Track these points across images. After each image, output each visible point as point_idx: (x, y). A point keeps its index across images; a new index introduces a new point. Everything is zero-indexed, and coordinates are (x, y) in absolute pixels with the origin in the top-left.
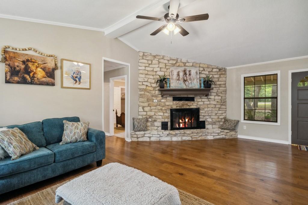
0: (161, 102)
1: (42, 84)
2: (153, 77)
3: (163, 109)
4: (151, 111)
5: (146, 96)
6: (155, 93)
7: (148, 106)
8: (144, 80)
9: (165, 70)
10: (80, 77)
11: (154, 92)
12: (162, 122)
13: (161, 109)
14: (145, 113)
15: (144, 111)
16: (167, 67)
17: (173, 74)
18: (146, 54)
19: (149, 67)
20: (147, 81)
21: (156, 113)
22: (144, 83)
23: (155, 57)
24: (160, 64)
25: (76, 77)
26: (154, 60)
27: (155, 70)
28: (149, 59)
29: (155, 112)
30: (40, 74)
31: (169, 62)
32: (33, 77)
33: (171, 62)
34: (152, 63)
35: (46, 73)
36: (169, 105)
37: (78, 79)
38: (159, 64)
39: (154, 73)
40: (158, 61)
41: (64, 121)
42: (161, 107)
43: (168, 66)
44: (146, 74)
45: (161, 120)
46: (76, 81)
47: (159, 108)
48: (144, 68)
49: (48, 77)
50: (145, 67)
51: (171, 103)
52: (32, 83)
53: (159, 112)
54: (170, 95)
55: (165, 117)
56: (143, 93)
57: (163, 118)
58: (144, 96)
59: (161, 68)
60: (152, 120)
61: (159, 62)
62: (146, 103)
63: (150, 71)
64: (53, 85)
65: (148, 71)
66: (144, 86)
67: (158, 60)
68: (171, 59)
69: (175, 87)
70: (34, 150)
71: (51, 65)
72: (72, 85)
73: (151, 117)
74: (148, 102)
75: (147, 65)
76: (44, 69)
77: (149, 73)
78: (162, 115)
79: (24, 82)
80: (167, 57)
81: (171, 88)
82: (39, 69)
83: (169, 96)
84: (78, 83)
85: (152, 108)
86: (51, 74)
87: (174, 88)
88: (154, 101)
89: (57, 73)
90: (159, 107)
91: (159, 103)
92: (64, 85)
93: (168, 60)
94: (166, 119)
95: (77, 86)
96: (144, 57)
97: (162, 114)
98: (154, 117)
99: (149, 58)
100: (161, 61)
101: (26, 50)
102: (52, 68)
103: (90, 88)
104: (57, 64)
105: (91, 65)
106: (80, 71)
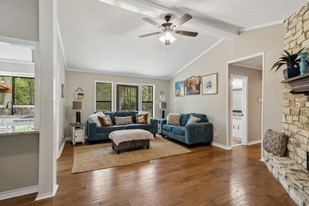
0: (305, 106)
1: (195, 94)
4: (293, 123)
5: (288, 95)
7: (290, 114)
12: (307, 153)
14: (287, 126)
15: (287, 123)
21: (298, 130)
23: (299, 15)
26: (298, 22)
27: (299, 42)
28: (293, 25)
29: (298, 127)
30: (194, 88)
32: (192, 91)
37: (210, 87)
39: (299, 49)
45: (306, 147)
49: (197, 89)
50: (289, 43)
52: (192, 94)
62: (288, 109)
65: (292, 49)
71: (198, 82)
72: (206, 93)
74: (291, 106)
75: (292, 38)
78: (308, 137)
82: (194, 86)
85: (294, 118)
88: (297, 105)
92: (203, 93)
96: (289, 26)
97: (307, 134)
98: (296, 136)
99: (294, 22)
100: (306, 15)
101: (191, 78)
102: (198, 84)
103: (217, 93)
104: (200, 80)
105: (217, 74)
106: (211, 81)
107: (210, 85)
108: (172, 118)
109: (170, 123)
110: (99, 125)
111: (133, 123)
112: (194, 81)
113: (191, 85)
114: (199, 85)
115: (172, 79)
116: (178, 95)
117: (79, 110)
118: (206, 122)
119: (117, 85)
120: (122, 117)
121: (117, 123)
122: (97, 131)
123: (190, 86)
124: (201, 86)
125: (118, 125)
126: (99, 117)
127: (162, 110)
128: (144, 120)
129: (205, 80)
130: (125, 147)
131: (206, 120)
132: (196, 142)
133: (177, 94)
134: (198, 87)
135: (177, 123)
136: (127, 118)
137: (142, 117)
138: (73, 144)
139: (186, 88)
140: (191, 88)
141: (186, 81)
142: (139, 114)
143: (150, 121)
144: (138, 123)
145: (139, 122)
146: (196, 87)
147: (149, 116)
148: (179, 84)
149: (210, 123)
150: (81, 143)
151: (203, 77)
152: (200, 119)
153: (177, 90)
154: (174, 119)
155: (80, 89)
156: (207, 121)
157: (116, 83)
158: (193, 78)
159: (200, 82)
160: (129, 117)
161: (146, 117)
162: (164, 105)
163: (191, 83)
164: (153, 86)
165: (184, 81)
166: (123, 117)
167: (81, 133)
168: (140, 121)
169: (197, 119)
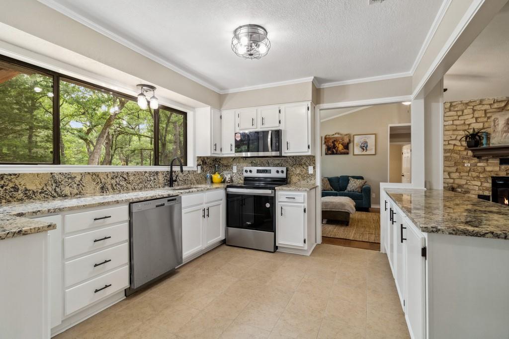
0: (476, 166)
1: (341, 153)
2: (463, 132)
3: (481, 176)
4: (461, 178)
5: (453, 158)
6: (467, 153)
7: (456, 172)
8: (451, 137)
9: (485, 119)
10: (367, 145)
11: (465, 153)
12: (478, 195)
13: (478, 177)
14: (452, 181)
15: (450, 178)
16: (488, 115)
17: (498, 125)
18: (454, 104)
19: (458, 120)
20: (456, 139)
21: (468, 182)
22: (450, 142)
23: (467, 104)
24: (476, 113)
25: (364, 146)
26: (466, 109)
27: (467, 122)
28: (458, 109)
29: (467, 180)
30: (340, 147)
31: (493, 107)
32: (337, 150)
33: (496, 106)
34: (462, 113)
35: (344, 146)
36: (492, 171)
38: (473, 113)
39: (467, 127)
40: (472, 109)
41: (350, 178)
42: (477, 174)
43: (490, 112)
44: (454, 130)
45: (476, 192)
46: (364, 149)
47: (475, 174)
48: (451, 122)
49: (345, 149)
50: (453, 121)
51: (497, 169)
52: (336, 154)
53: (474, 180)
54: (495, 157)
55: (485, 188)
56: (448, 154)
57: (479, 190)
58: (450, 159)
59: (476, 118)
60: (462, 191)
61: (474, 111)
62: (453, 168)
63: (460, 125)
64: (348, 154)
65: (456, 125)
66: (451, 145)
67: (472, 107)
68: (496, 101)
69: (499, 143)
70: (332, 190)
71: (346, 140)
72: (360, 153)
73: (460, 186)
74: (457, 166)
75: (456, 118)
76: (342, 144)
77: (459, 128)
78: (479, 185)
79: (333, 153)
80: (489, 99)
81: (491, 145)
82: (340, 145)
83: (491, 157)
84: (365, 151)
85: (462, 174)
86: (346, 147)
87: (497, 145)
88: (466, 165)
89: (351, 146)
90: (473, 173)
91: (473, 168)
92: (355, 153)
93: (490, 105)
94: (487, 192)
95: (364, 153)
96: (452, 108)
97: (479, 183)
98: (466, 186)
99: (460, 107)
100: (478, 107)
101: (334, 135)
103: (376, 154)
105: (376, 134)
106: (367, 141)
113: (336, 143)
114: (348, 144)
123: (332, 145)
140: (335, 147)
151: (355, 136)
158: (337, 135)
159: (350, 141)
163: (335, 141)
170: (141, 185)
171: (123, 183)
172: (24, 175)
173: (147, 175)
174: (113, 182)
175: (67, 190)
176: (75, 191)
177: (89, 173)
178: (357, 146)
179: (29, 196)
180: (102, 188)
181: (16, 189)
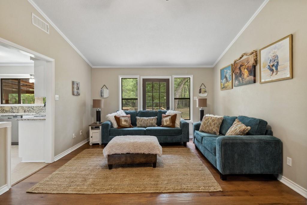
1: (247, 83)
10: (278, 62)
25: (273, 66)
30: (246, 74)
32: (243, 78)
37: (275, 67)
49: (250, 75)
52: (243, 84)
64: (255, 81)
71: (252, 62)
82: (245, 70)
84: (275, 73)
95: (274, 77)
101: (241, 58)
102: (252, 65)
103: (292, 77)
104: (257, 58)
105: (292, 37)
106: (277, 54)
107: (275, 64)
108: (207, 121)
109: (203, 130)
110: (115, 126)
111: (157, 125)
112: (245, 62)
113: (242, 69)
114: (254, 67)
115: (216, 65)
116: (224, 88)
117: (99, 108)
118: (266, 134)
119: (143, 80)
120: (144, 118)
121: (138, 125)
122: (110, 134)
123: (239, 72)
124: (258, 67)
125: (139, 127)
126: (115, 117)
127: (200, 109)
128: (170, 122)
129: (265, 57)
130: (118, 162)
131: (267, 131)
132: (237, 172)
133: (222, 87)
134: (253, 71)
135: (214, 130)
136: (150, 119)
137: (168, 118)
138: (90, 144)
139: (234, 75)
140: (241, 74)
141: (234, 65)
142: (167, 114)
143: (179, 124)
144: (162, 127)
145: (163, 124)
146: (249, 71)
147: (178, 117)
148: (225, 71)
149: (275, 138)
150: (98, 144)
151: (262, 51)
152: (249, 128)
153: (223, 80)
154: (210, 123)
155: (104, 86)
156: (269, 132)
157: (142, 77)
158: (245, 57)
159: (256, 61)
160: (152, 117)
161: (174, 118)
162: (203, 102)
163: (241, 66)
164: (190, 78)
165: (232, 65)
166: (146, 118)
167: (98, 133)
168: (165, 124)
169: (243, 127)
170: (39, 111)
171: (32, 110)
172: (6, 106)
173: (41, 107)
174: (28, 109)
175: (15, 111)
176: (17, 111)
177: (20, 106)
178: (264, 67)
179: (6, 112)
180: (25, 111)
181: (4, 110)
